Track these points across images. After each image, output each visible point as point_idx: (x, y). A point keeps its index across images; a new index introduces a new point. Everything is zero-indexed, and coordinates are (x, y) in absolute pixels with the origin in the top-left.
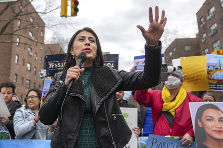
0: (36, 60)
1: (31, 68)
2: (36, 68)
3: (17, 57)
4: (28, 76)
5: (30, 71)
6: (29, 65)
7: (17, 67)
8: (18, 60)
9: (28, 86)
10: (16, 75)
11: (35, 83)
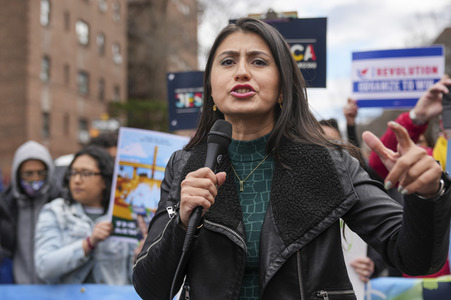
0: (101, 12)
1: (89, 36)
2: (103, 35)
3: (45, 7)
4: (81, 60)
5: (87, 46)
6: (82, 30)
7: (48, 36)
8: (50, 16)
9: (84, 90)
10: (47, 58)
11: (102, 82)
